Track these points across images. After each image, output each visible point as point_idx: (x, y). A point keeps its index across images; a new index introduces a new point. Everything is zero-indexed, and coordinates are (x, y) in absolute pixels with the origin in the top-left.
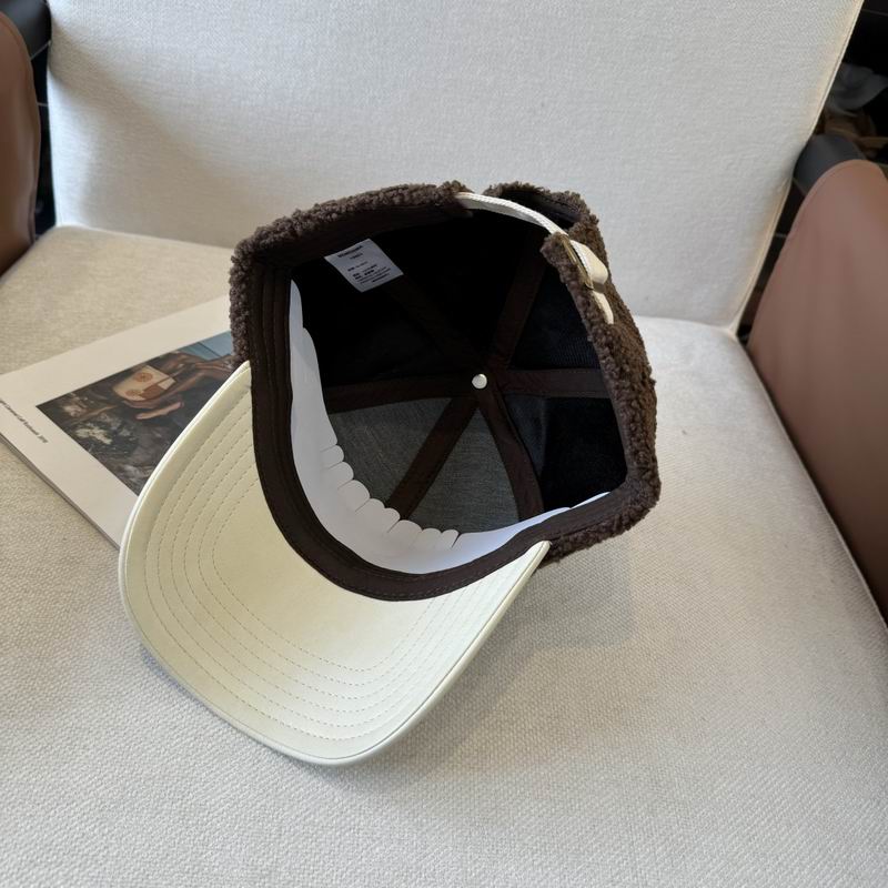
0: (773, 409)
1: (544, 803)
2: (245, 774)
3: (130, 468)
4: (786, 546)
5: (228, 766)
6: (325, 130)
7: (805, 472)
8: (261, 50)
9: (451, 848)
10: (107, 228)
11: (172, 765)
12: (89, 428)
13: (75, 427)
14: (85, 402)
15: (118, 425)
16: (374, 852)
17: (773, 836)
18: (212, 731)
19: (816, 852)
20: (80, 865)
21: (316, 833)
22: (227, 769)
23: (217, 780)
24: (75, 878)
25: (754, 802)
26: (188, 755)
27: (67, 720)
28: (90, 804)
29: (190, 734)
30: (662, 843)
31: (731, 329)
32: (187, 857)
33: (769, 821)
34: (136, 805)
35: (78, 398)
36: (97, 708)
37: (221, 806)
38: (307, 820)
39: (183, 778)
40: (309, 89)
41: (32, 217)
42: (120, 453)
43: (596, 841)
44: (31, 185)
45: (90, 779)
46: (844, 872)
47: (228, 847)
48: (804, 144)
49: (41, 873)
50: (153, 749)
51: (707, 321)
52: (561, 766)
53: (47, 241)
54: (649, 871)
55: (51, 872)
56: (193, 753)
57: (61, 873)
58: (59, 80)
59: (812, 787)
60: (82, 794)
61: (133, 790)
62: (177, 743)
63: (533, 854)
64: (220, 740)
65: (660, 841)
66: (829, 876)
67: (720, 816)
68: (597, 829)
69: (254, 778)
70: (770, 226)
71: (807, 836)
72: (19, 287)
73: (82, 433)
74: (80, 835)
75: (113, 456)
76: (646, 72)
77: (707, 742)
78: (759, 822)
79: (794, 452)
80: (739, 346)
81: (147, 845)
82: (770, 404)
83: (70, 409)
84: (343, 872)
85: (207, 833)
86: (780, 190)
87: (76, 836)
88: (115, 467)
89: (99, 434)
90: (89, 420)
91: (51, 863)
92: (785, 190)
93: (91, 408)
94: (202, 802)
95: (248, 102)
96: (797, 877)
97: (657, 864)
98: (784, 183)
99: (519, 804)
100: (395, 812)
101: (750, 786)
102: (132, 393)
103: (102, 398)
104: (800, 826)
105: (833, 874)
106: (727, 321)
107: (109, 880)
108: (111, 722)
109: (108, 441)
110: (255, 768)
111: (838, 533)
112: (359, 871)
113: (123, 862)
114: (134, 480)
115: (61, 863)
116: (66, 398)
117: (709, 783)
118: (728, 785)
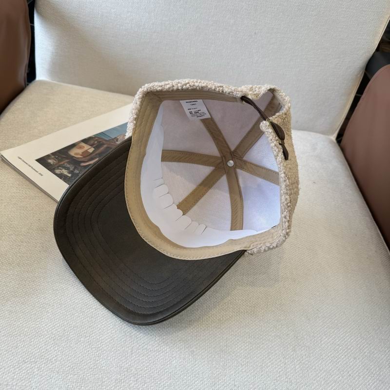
0: (351, 174)
1: (247, 344)
2: (117, 326)
4: (356, 235)
5: (110, 323)
6: (157, 41)
7: (365, 202)
8: (130, 4)
9: (206, 362)
10: (59, 81)
11: (85, 321)
12: (61, 169)
16: (173, 363)
17: (347, 363)
19: (365, 370)
20: (45, 363)
21: (148, 353)
23: (105, 328)
24: (42, 369)
25: (339, 347)
26: (92, 317)
27: (39, 300)
28: (49, 337)
30: (299, 364)
31: (333, 137)
32: (91, 361)
33: (345, 356)
34: (69, 338)
35: (53, 157)
36: (53, 295)
37: (106, 340)
38: (144, 347)
39: (90, 327)
40: (151, 22)
41: (26, 75)
43: (270, 362)
44: (26, 61)
45: (49, 326)
46: (377, 380)
47: (109, 358)
48: (371, 56)
49: (28, 366)
50: (77, 314)
51: (323, 133)
52: (255, 329)
53: (32, 86)
54: (293, 376)
55: (32, 366)
56: (94, 316)
57: (36, 366)
58: (40, 14)
59: (364, 342)
60: (46, 332)
61: (68, 331)
63: (242, 366)
65: (298, 363)
66: (371, 381)
67: (324, 353)
68: (270, 356)
70: (354, 92)
71: (362, 364)
72: (20, 107)
73: (58, 172)
74: (45, 350)
76: (302, 20)
77: (319, 320)
78: (341, 356)
79: (360, 193)
80: (337, 145)
81: (74, 356)
82: (350, 171)
84: (159, 371)
85: (100, 352)
86: (359, 76)
87: (43, 351)
89: (65, 172)
91: (32, 362)
92: (361, 76)
94: (98, 338)
95: (124, 27)
96: (357, 381)
97: (296, 373)
98: (361, 73)
99: (236, 344)
100: (182, 345)
101: (337, 340)
104: (359, 359)
105: (372, 380)
106: (332, 134)
107: (57, 370)
108: (59, 302)
111: (378, 230)
112: (166, 371)
113: (63, 363)
115: (37, 361)
117: (320, 338)
118: (328, 339)
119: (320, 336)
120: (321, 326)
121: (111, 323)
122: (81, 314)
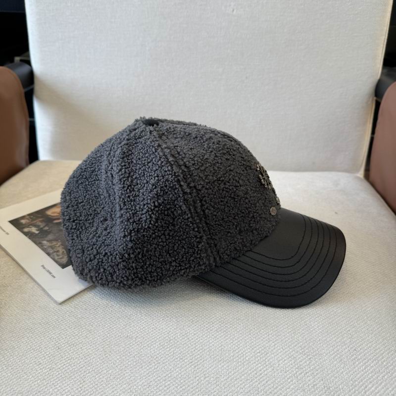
2: (75, 389)
3: (45, 242)
5: (66, 385)
11: (34, 385)
12: (30, 228)
13: (24, 228)
14: (31, 218)
15: (44, 225)
18: (60, 366)
22: (65, 387)
26: (45, 379)
29: (47, 367)
31: (361, 174)
35: (28, 217)
39: (39, 392)
42: (42, 236)
50: (25, 376)
56: (47, 378)
62: (40, 373)
64: (64, 370)
69: (80, 391)
73: (26, 230)
75: (38, 238)
83: (23, 221)
88: (38, 242)
89: (34, 230)
90: (31, 225)
93: (33, 220)
101: (390, 389)
102: (54, 213)
103: (40, 216)
109: (37, 232)
110: (81, 386)
114: (45, 247)
116: (23, 217)
117: (363, 387)
118: (376, 388)
119: (363, 385)
120: (363, 371)
121: (68, 385)
122: (30, 377)
